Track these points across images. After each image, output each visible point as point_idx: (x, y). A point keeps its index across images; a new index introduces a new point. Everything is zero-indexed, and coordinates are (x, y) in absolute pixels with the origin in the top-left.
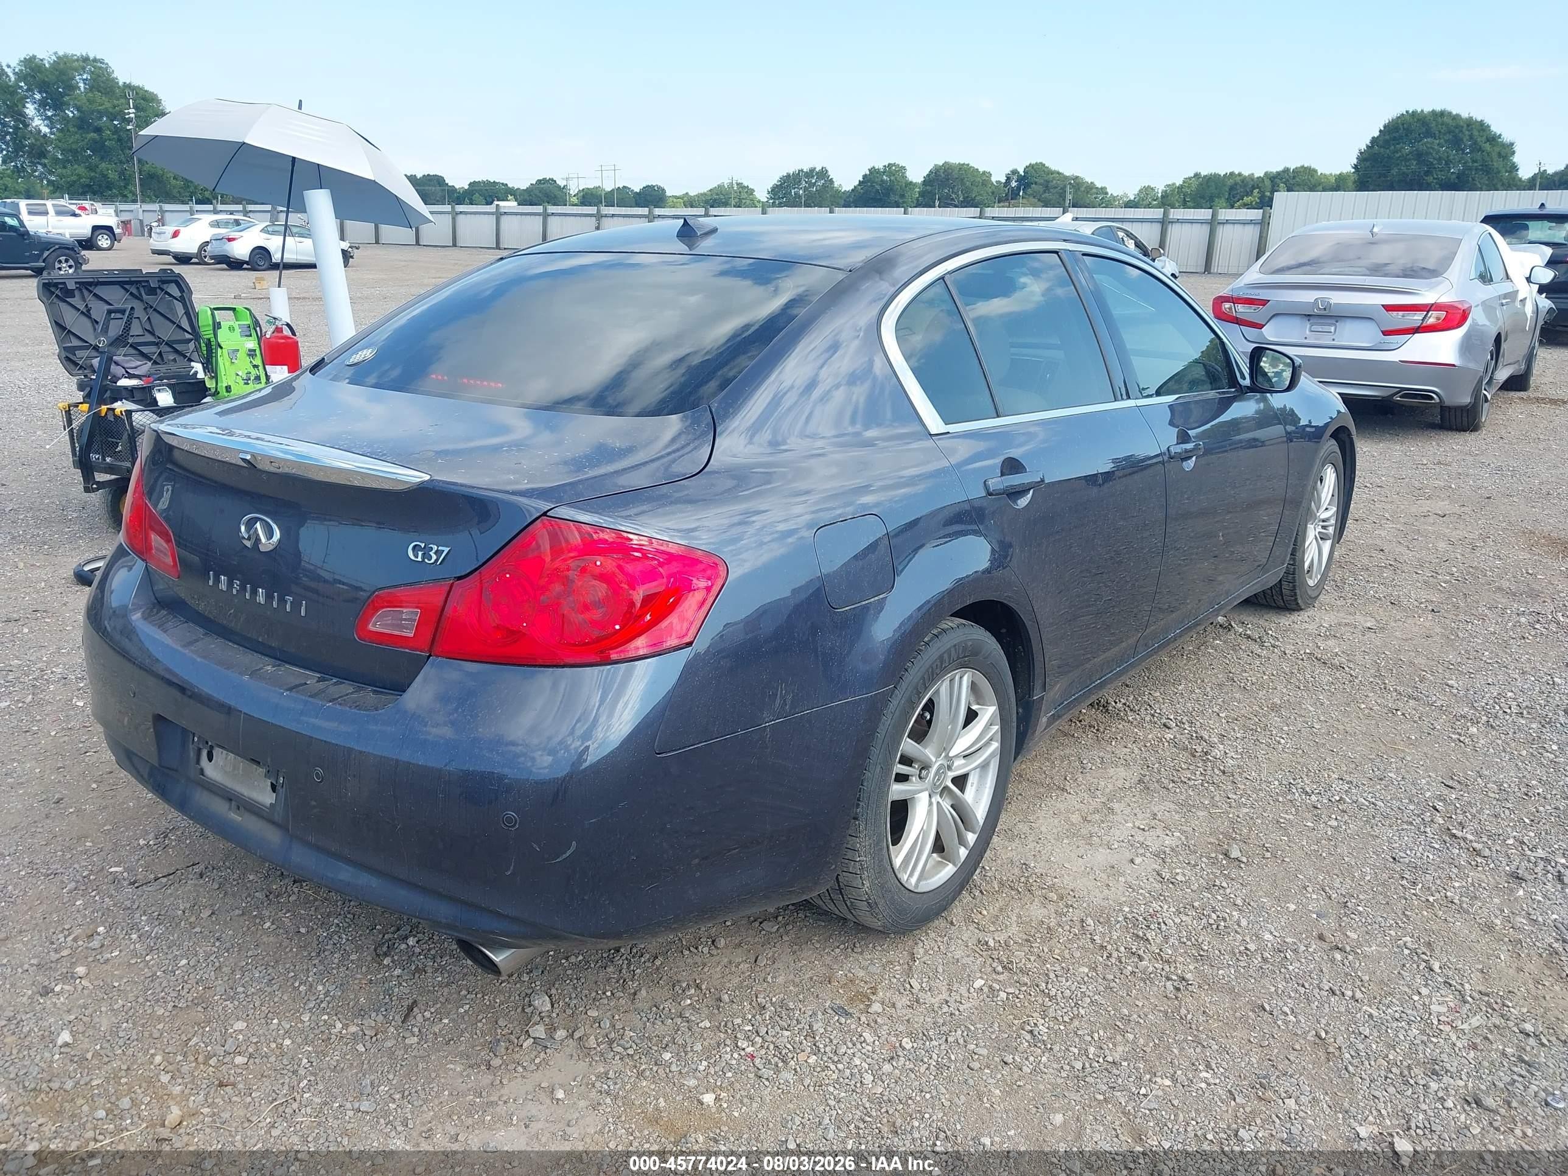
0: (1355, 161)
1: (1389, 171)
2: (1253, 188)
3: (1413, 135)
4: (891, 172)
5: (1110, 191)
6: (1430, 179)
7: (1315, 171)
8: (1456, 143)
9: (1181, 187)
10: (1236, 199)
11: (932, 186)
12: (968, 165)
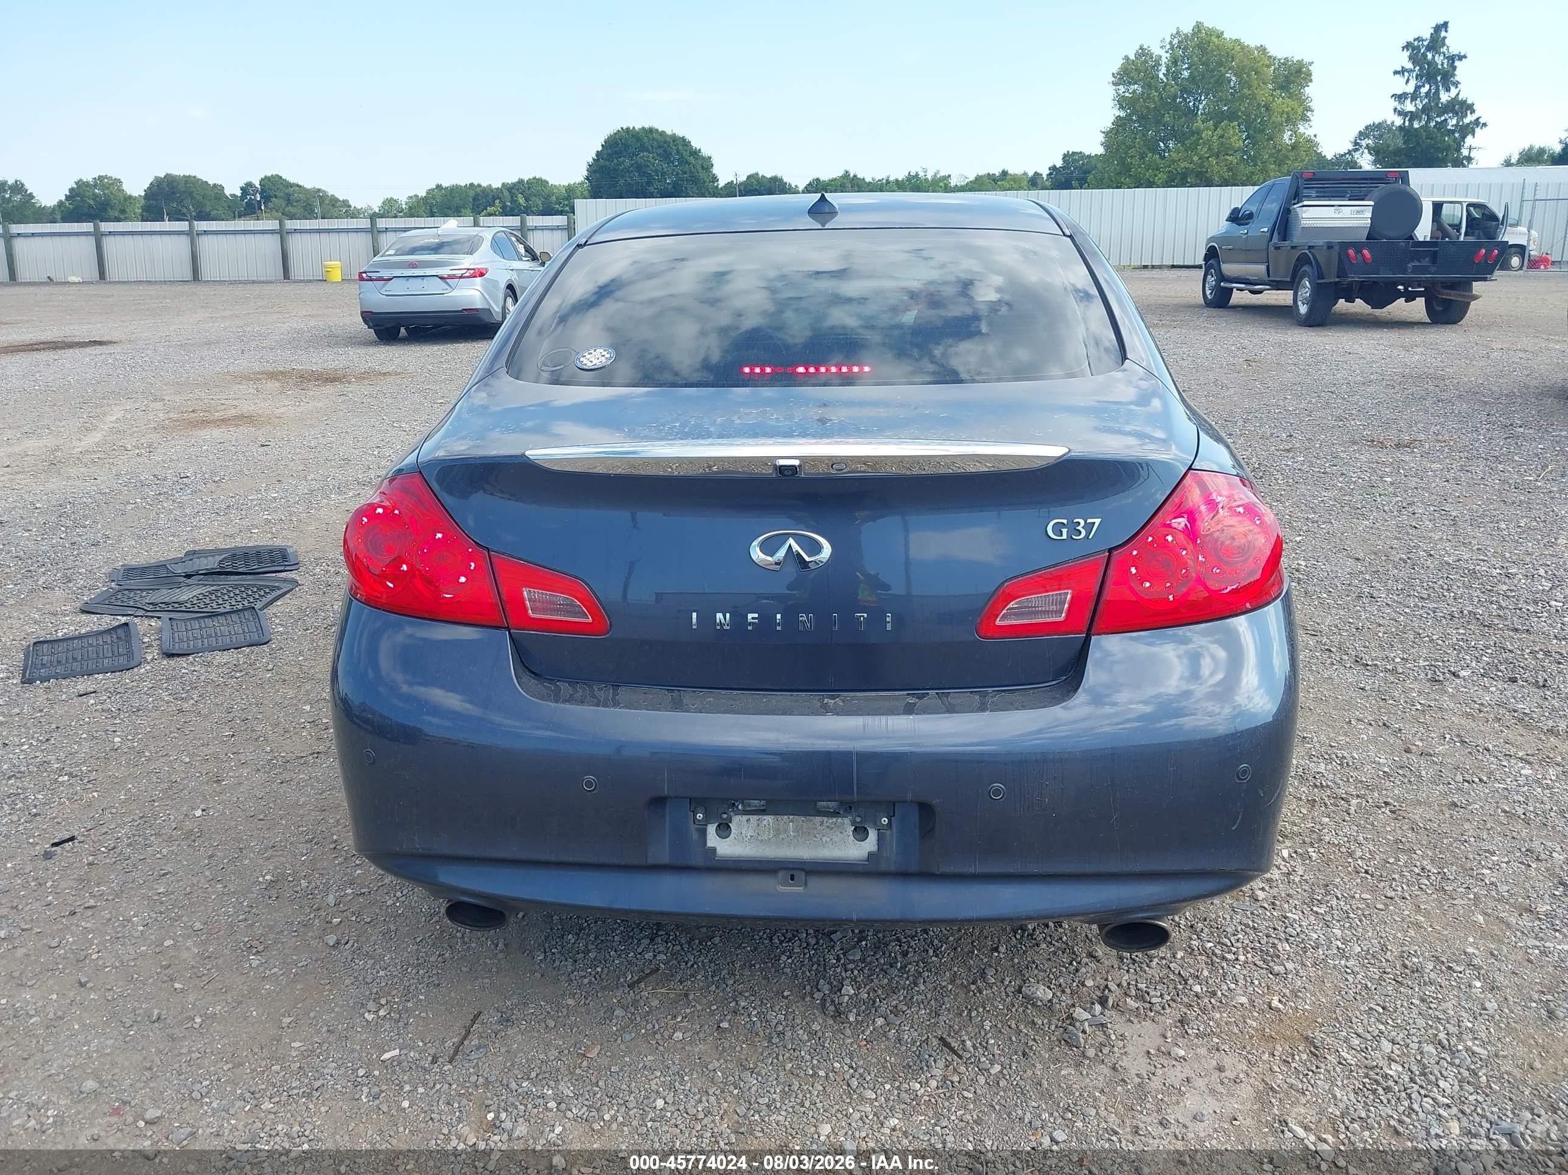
0: (586, 173)
1: (617, 182)
2: (494, 198)
3: (631, 150)
4: (104, 185)
5: (352, 204)
6: (651, 189)
7: (547, 182)
8: (666, 156)
9: (425, 199)
10: (480, 209)
11: (156, 200)
12: (195, 177)
